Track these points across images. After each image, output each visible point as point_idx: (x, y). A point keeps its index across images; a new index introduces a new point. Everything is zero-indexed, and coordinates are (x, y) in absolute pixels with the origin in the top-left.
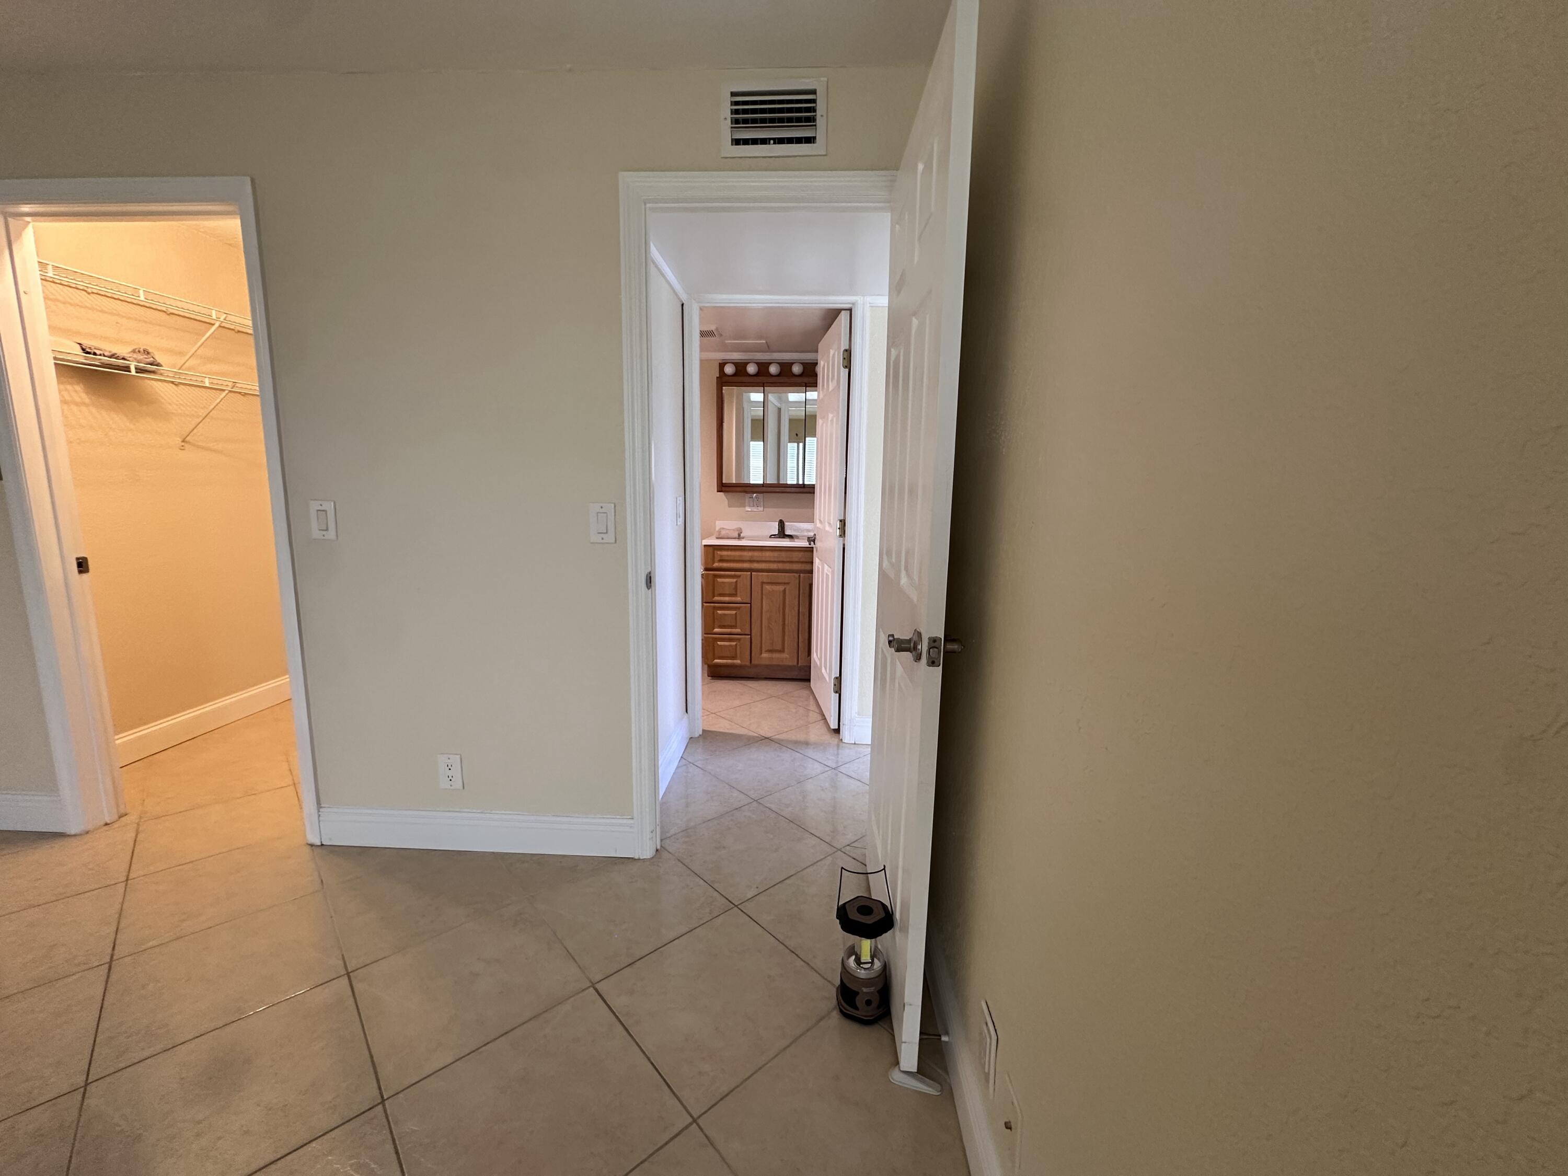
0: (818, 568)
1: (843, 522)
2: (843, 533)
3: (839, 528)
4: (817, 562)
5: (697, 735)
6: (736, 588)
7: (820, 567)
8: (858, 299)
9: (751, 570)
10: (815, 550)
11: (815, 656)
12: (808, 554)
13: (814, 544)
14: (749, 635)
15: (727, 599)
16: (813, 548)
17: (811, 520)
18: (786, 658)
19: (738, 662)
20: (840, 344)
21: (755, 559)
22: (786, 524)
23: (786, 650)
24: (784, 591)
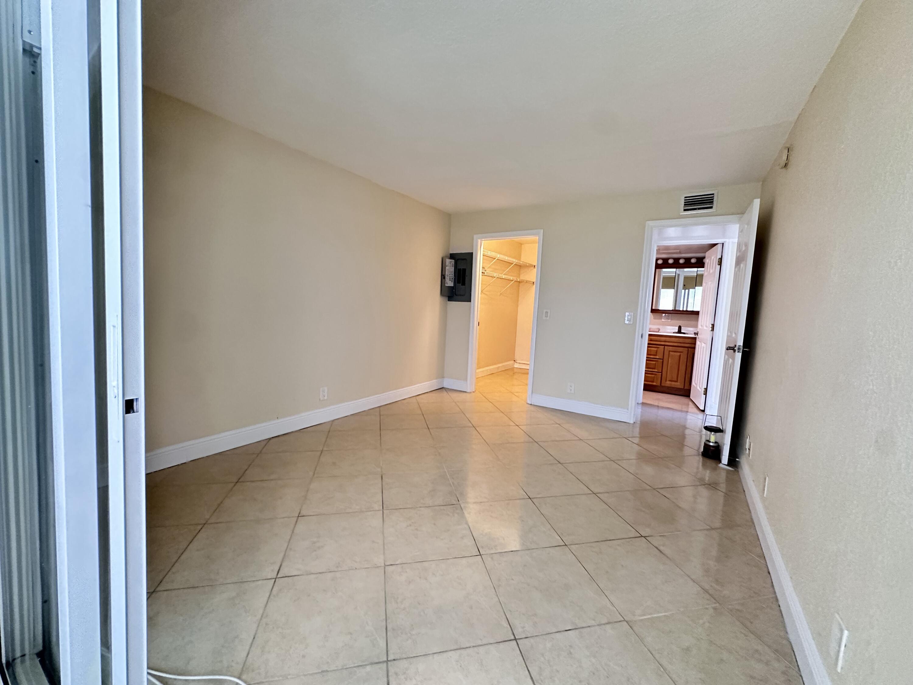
0: (699, 345)
1: (713, 325)
2: (713, 329)
3: (711, 328)
4: (698, 343)
5: (640, 403)
6: (657, 352)
7: (700, 345)
8: (727, 240)
9: (664, 345)
10: (697, 338)
11: (693, 383)
12: (693, 340)
13: (697, 335)
14: (660, 373)
15: (652, 357)
16: (696, 338)
17: (696, 326)
18: (679, 385)
19: (655, 384)
20: (717, 256)
21: (666, 341)
22: (682, 328)
23: (679, 381)
24: (680, 355)
